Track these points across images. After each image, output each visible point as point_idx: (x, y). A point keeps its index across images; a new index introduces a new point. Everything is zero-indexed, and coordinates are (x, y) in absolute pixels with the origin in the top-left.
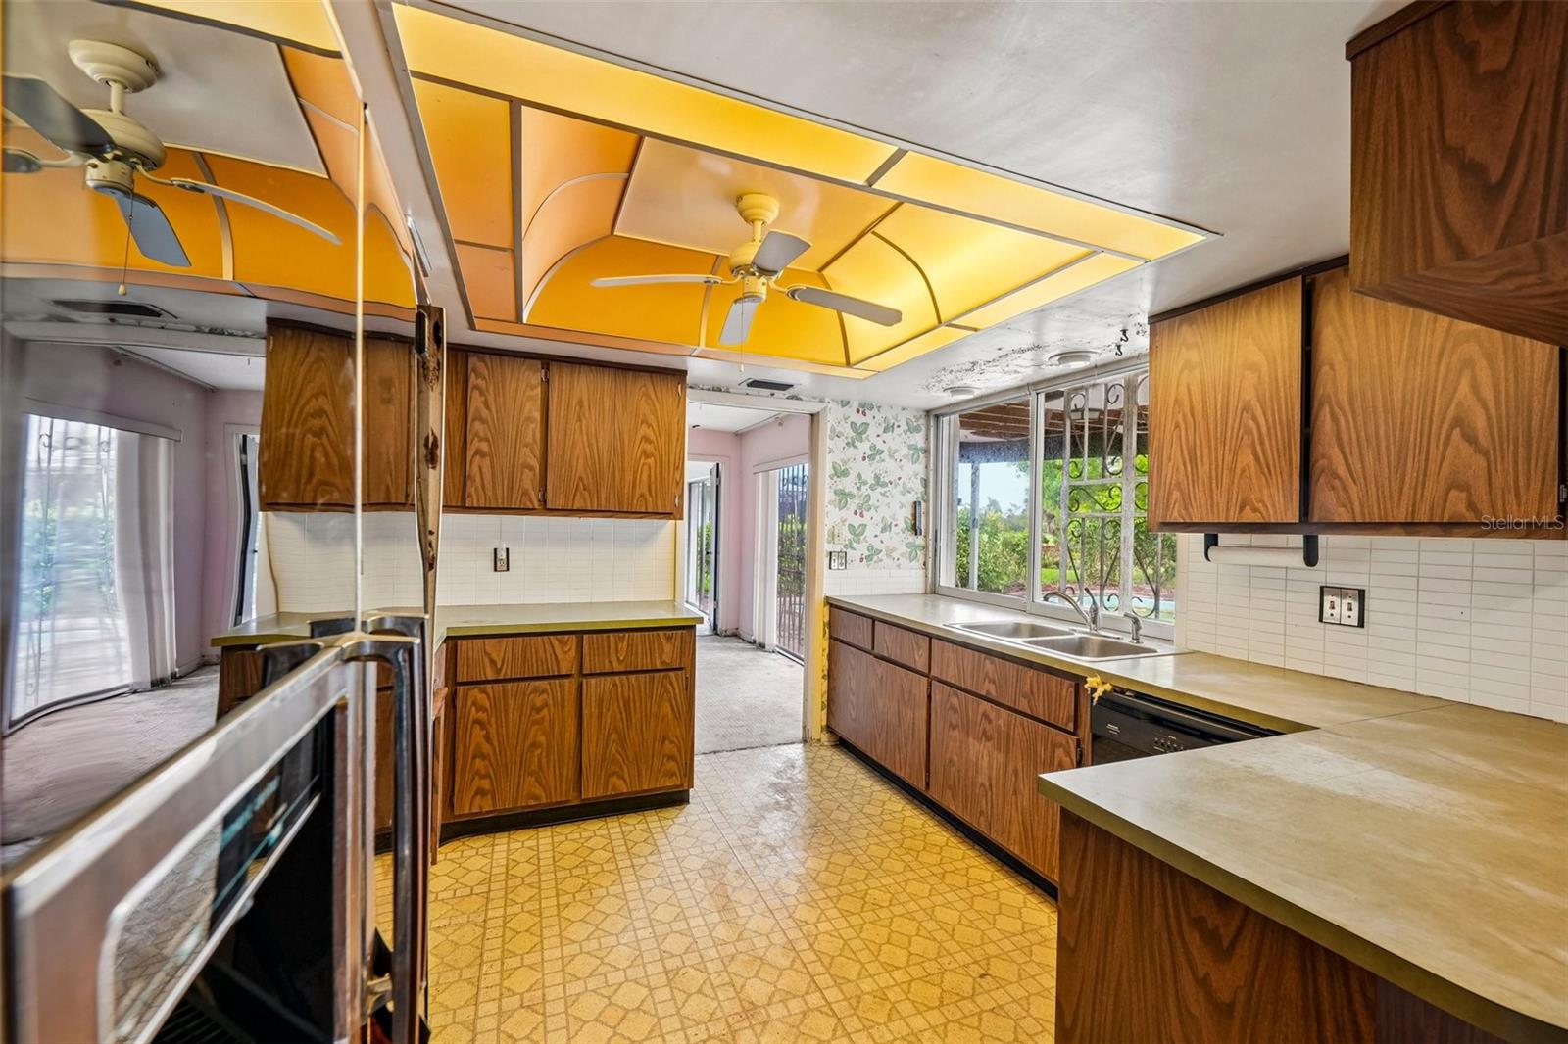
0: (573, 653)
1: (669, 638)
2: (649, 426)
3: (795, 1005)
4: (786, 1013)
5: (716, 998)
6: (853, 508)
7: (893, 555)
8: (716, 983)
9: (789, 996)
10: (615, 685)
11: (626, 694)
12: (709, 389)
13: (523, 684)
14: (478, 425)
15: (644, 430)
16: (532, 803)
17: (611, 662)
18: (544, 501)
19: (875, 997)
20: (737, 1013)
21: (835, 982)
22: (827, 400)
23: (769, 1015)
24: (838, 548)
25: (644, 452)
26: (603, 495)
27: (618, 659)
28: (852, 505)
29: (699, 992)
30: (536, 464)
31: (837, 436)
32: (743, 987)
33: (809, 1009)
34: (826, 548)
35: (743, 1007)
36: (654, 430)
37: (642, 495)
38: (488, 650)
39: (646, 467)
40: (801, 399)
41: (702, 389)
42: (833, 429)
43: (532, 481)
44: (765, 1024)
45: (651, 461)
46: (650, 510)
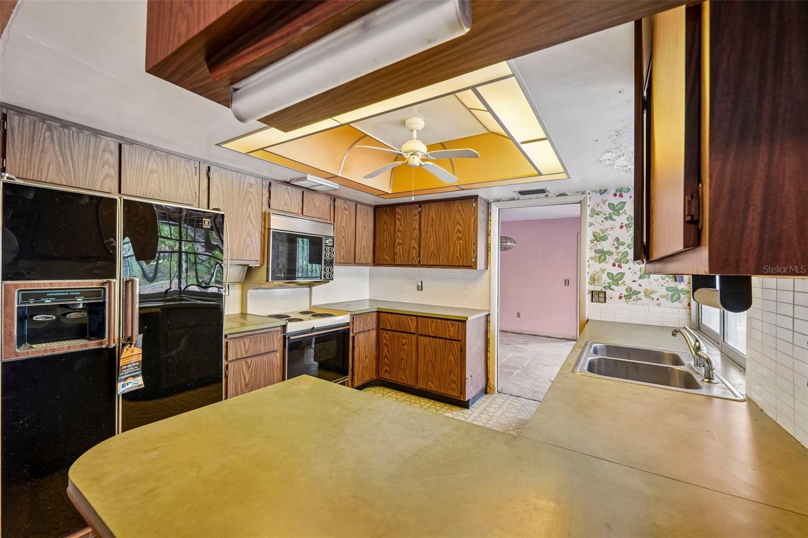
0: (415, 324)
1: (453, 325)
2: (460, 225)
6: (611, 261)
7: (652, 296)
10: (430, 341)
11: (435, 347)
12: (508, 200)
13: (399, 333)
14: (399, 234)
15: (458, 227)
16: (402, 381)
17: (429, 331)
18: (419, 262)
22: (587, 192)
24: (598, 288)
25: (458, 237)
26: (441, 258)
27: (432, 330)
28: (611, 260)
30: (417, 247)
31: (597, 214)
34: (587, 288)
36: (462, 227)
37: (457, 258)
38: (389, 318)
39: (459, 245)
40: (567, 195)
41: (504, 201)
42: (593, 210)
43: (416, 253)
45: (461, 241)
46: (461, 265)
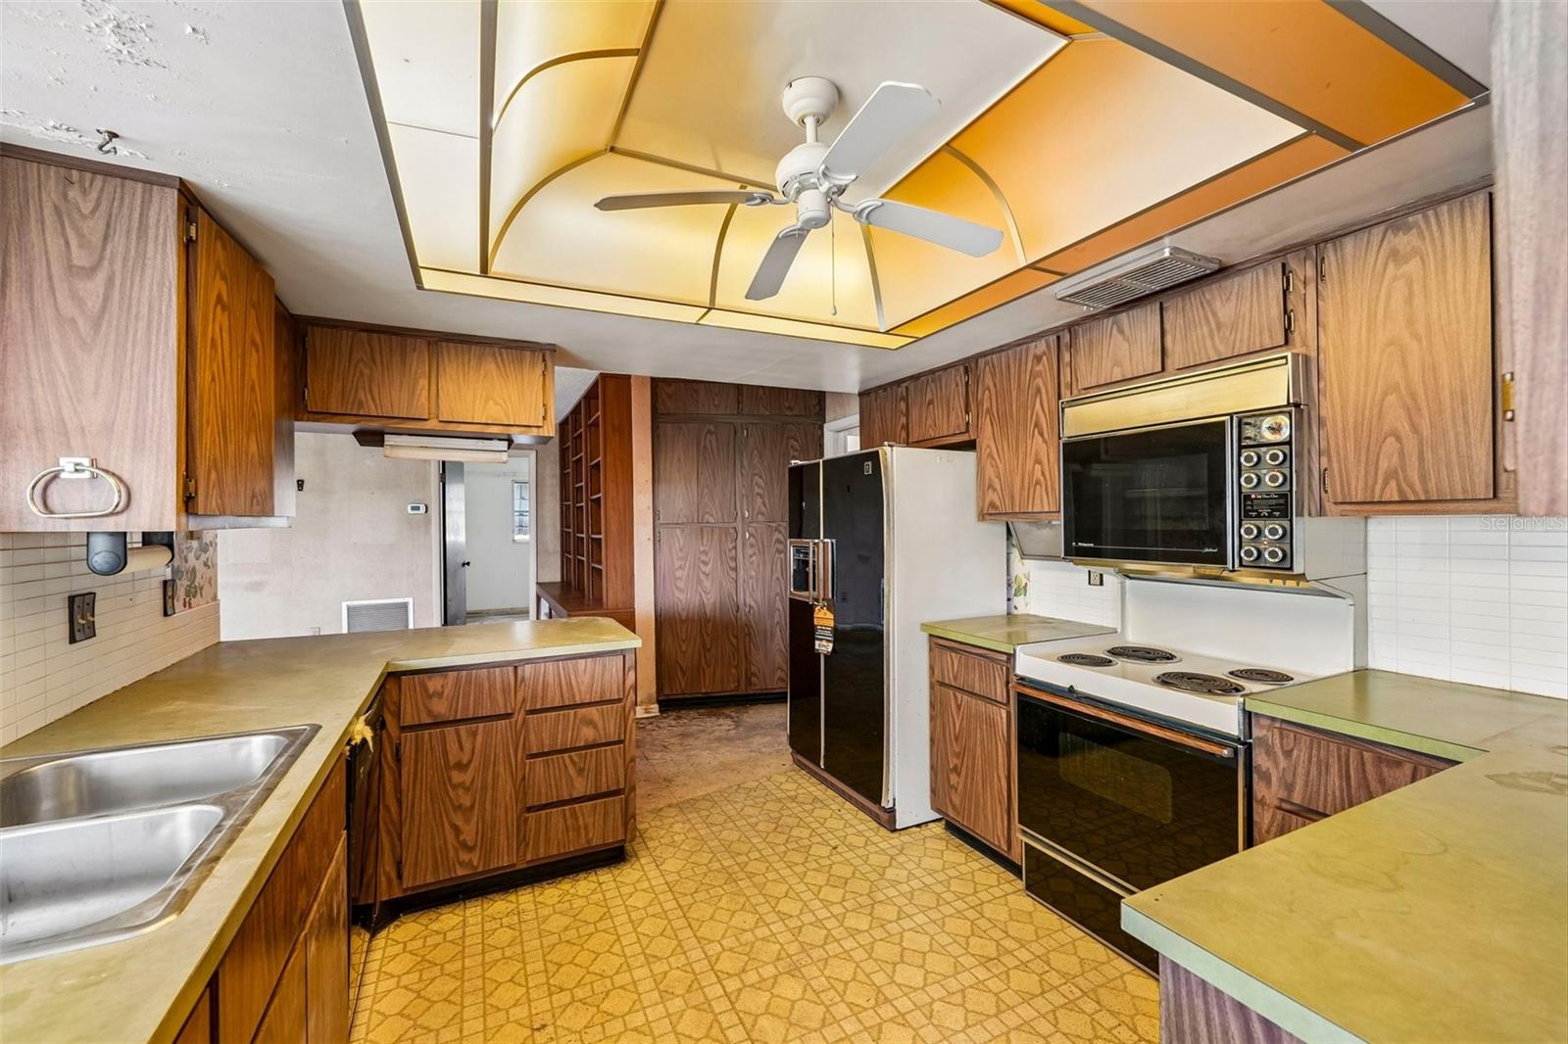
3: (752, 977)
4: (760, 970)
5: (828, 978)
8: (832, 993)
9: (757, 986)
19: (673, 993)
20: (804, 966)
21: (709, 1005)
23: (776, 967)
29: (846, 983)
32: (805, 991)
33: (738, 975)
35: (800, 972)
44: (778, 959)
